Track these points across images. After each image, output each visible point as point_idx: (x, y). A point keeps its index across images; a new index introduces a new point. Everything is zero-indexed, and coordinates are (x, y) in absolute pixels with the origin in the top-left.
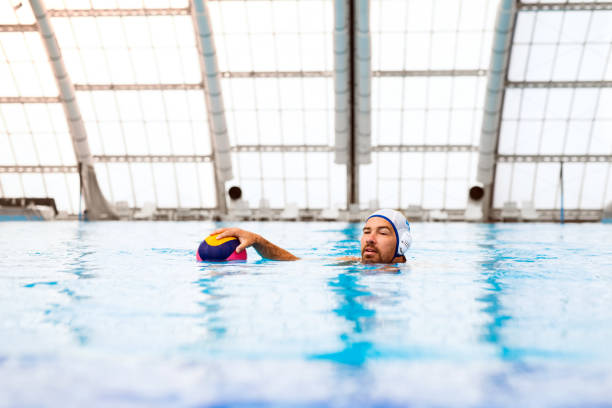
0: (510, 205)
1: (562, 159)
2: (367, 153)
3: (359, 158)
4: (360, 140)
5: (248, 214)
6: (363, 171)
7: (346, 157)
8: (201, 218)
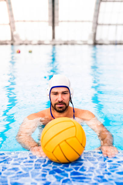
0: (101, 40)
1: (117, 25)
2: (58, 23)
3: (56, 24)
4: (56, 19)
5: (21, 42)
6: (56, 28)
7: (51, 24)
8: (7, 44)
